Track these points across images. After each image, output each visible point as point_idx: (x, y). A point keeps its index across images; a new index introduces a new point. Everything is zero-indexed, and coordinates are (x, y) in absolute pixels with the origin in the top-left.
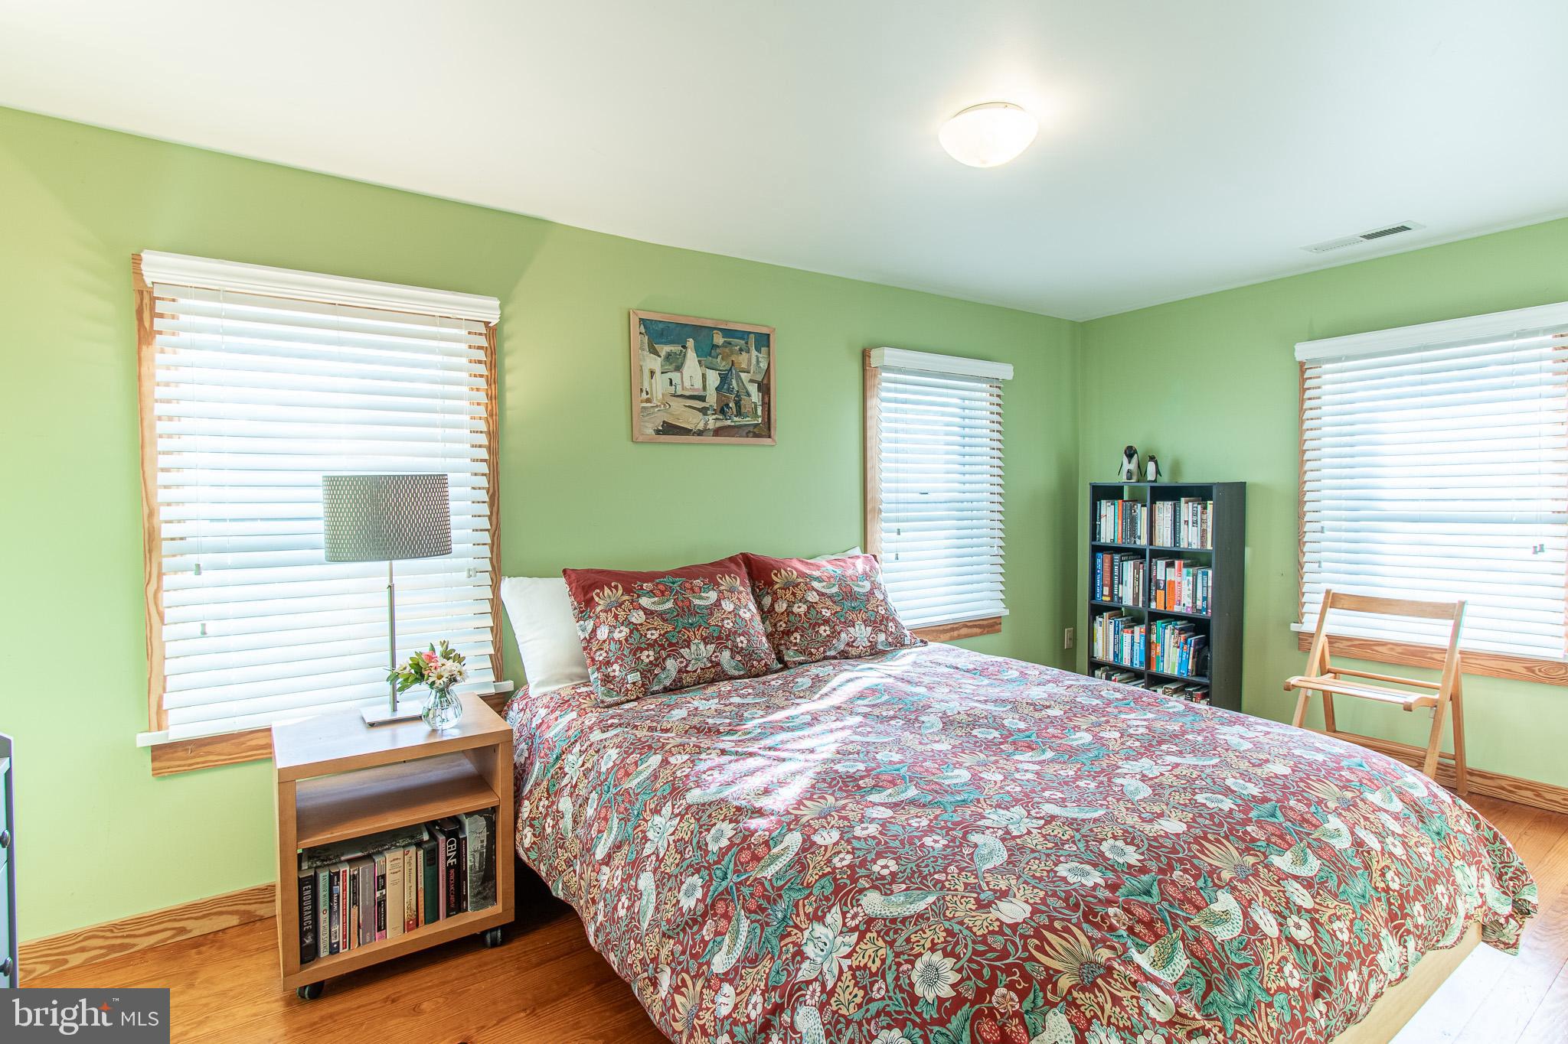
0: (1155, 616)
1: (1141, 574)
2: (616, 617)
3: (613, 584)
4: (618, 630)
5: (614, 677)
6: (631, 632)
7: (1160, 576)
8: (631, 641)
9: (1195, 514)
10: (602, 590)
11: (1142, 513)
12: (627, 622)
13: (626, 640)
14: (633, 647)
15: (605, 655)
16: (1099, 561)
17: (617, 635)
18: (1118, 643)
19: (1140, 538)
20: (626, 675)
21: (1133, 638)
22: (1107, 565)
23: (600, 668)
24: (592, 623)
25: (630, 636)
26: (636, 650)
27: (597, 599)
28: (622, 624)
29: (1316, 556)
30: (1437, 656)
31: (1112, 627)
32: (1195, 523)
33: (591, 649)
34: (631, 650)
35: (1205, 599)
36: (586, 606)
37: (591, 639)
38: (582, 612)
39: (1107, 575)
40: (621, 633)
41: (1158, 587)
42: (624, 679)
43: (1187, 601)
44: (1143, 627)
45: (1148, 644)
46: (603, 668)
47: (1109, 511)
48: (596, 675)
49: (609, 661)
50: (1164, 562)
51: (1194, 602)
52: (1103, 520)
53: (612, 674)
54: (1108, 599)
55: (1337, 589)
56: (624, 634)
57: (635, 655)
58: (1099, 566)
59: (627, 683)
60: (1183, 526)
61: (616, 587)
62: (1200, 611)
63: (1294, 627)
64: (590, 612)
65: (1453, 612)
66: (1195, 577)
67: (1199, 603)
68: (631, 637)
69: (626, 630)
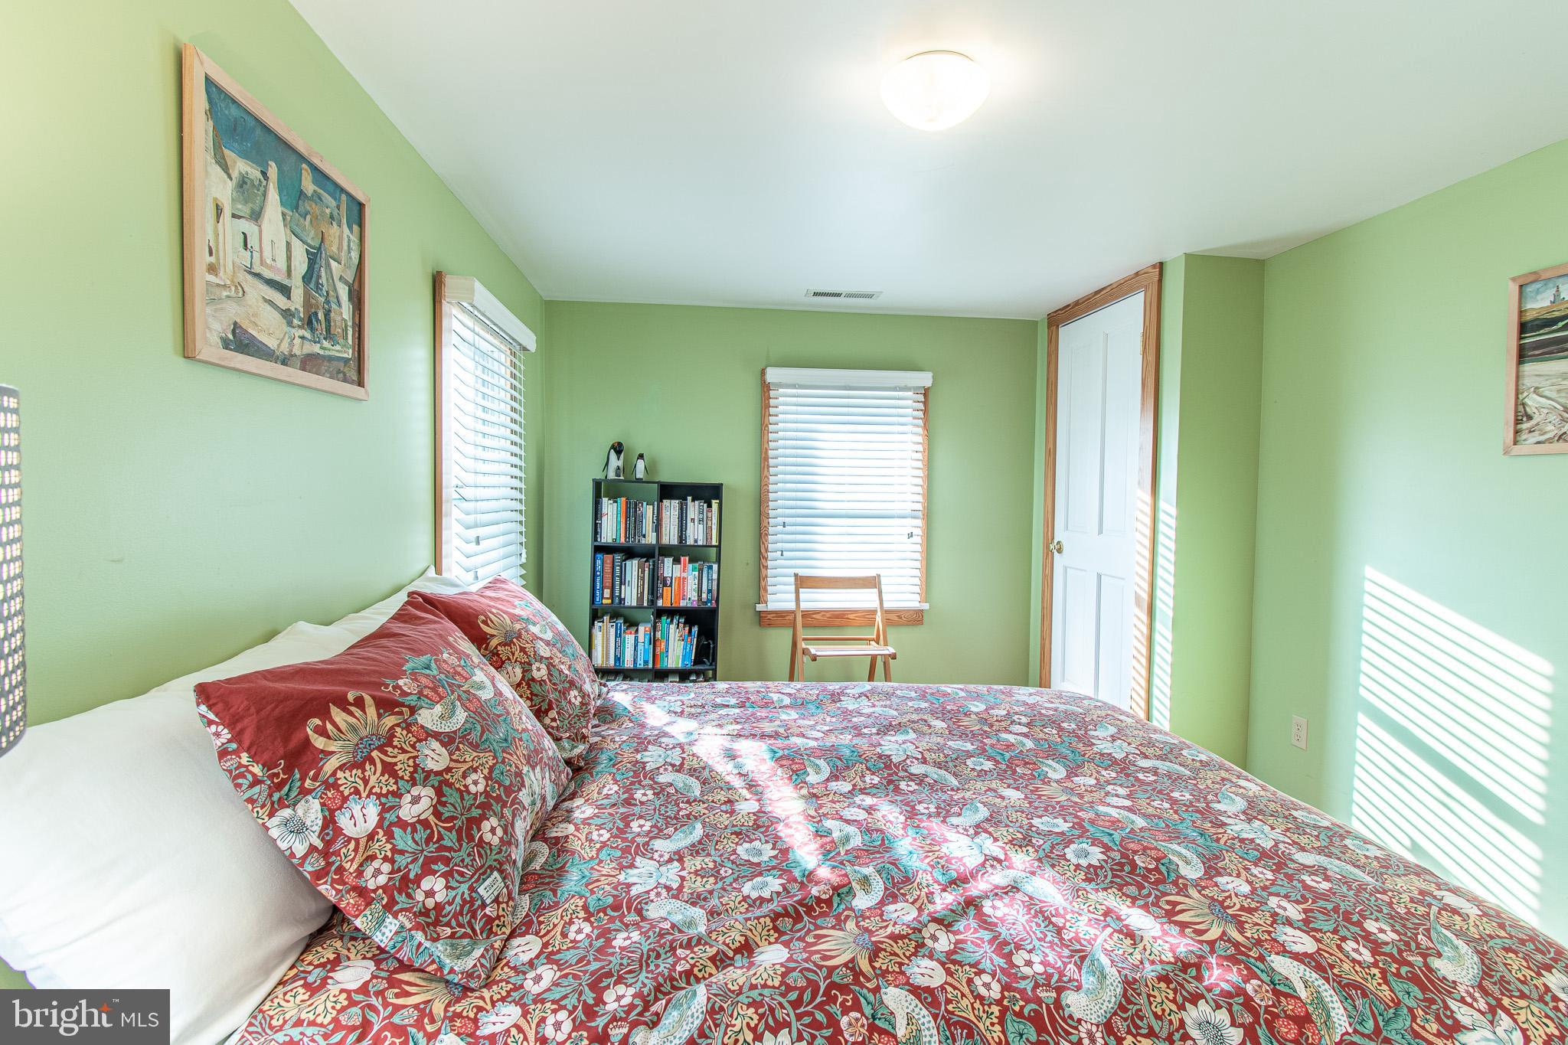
0: (660, 613)
1: (647, 572)
2: (389, 769)
3: (351, 697)
4: (407, 798)
5: (439, 907)
6: (439, 793)
7: (667, 573)
8: (447, 812)
9: (701, 512)
10: (326, 715)
11: (648, 512)
12: (420, 775)
13: (437, 814)
14: (458, 823)
15: (386, 867)
16: (599, 562)
17: (408, 811)
18: (620, 646)
19: (644, 536)
20: (472, 889)
21: (636, 639)
22: (608, 568)
23: (392, 902)
24: (315, 805)
25: (439, 802)
26: (469, 829)
27: (319, 742)
28: (413, 782)
29: (779, 545)
30: (851, 616)
31: (613, 631)
32: (701, 521)
33: (341, 870)
34: (459, 831)
35: (710, 591)
36: (288, 770)
37: (328, 844)
38: (279, 787)
39: (608, 576)
40: (416, 805)
41: (665, 585)
42: (472, 900)
43: (694, 596)
44: (649, 626)
45: (654, 642)
46: (401, 899)
47: (611, 509)
48: (391, 925)
49: (405, 879)
50: (671, 559)
51: (700, 596)
52: (604, 519)
53: (430, 903)
54: (609, 601)
55: (802, 572)
56: (425, 803)
57: (471, 838)
58: (599, 568)
59: (484, 906)
60: (690, 524)
61: (360, 703)
62: (706, 603)
63: (760, 607)
64: (303, 779)
65: (873, 582)
66: (701, 571)
67: (704, 596)
68: (444, 804)
69: (427, 794)
